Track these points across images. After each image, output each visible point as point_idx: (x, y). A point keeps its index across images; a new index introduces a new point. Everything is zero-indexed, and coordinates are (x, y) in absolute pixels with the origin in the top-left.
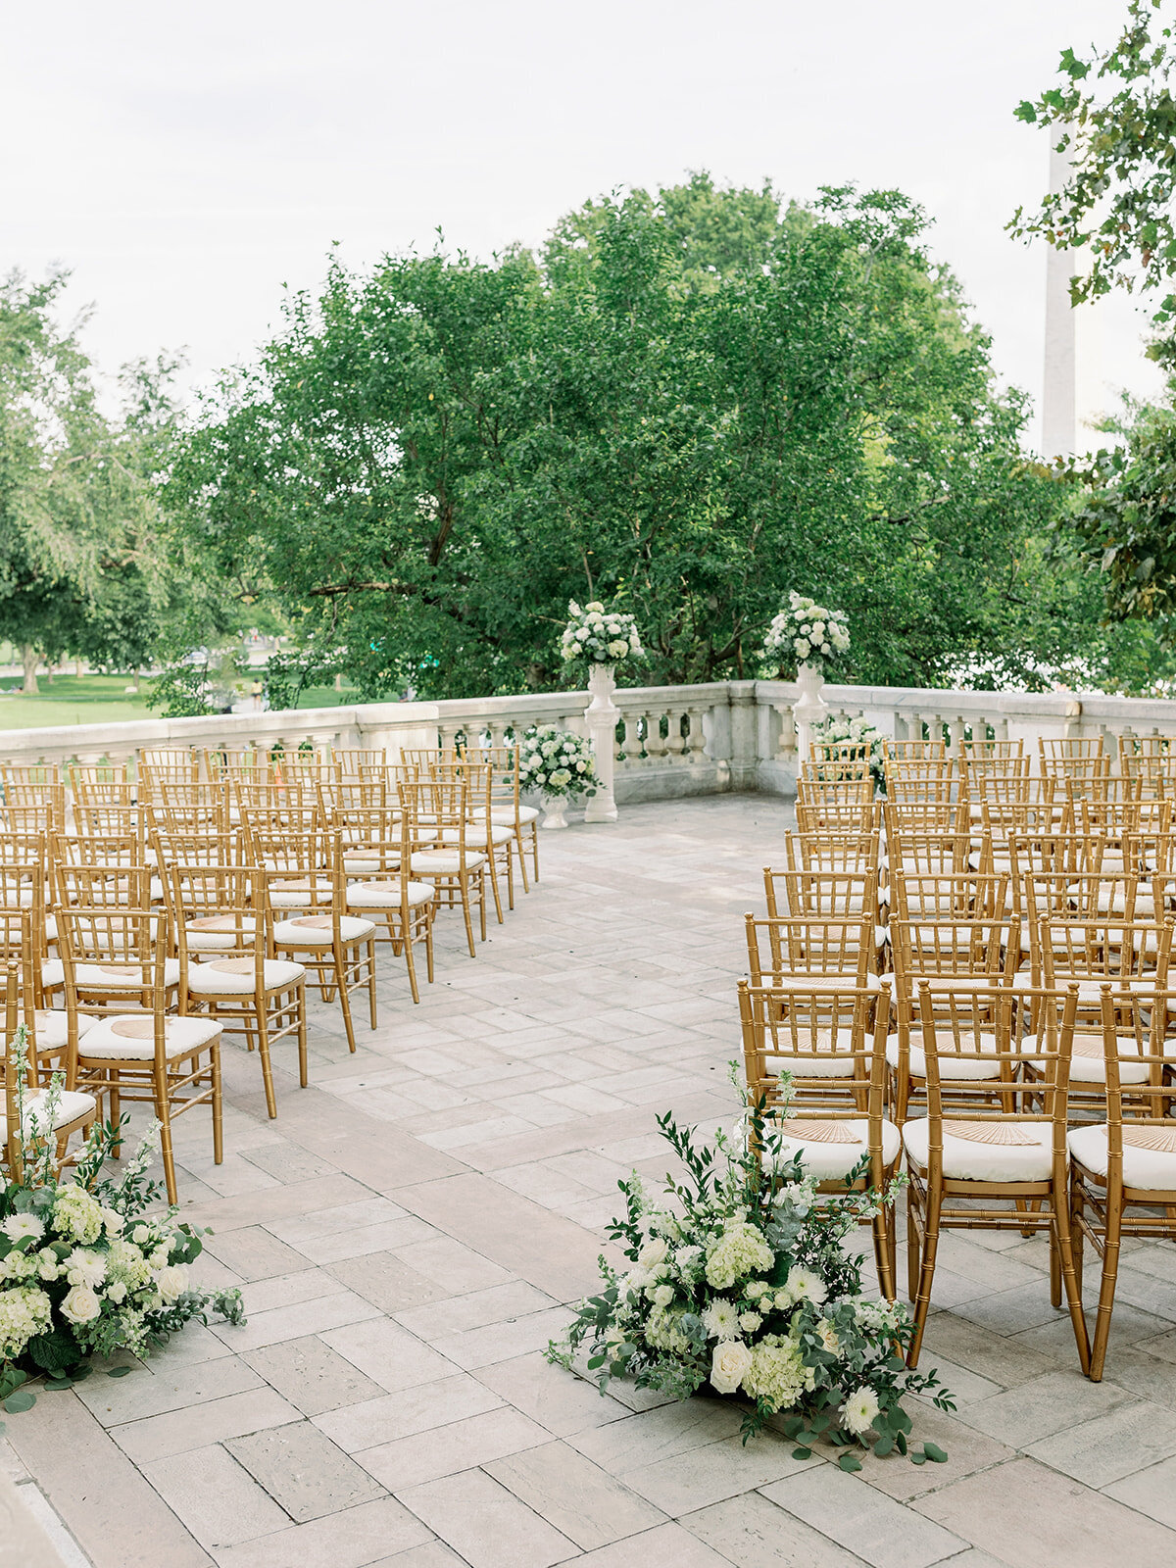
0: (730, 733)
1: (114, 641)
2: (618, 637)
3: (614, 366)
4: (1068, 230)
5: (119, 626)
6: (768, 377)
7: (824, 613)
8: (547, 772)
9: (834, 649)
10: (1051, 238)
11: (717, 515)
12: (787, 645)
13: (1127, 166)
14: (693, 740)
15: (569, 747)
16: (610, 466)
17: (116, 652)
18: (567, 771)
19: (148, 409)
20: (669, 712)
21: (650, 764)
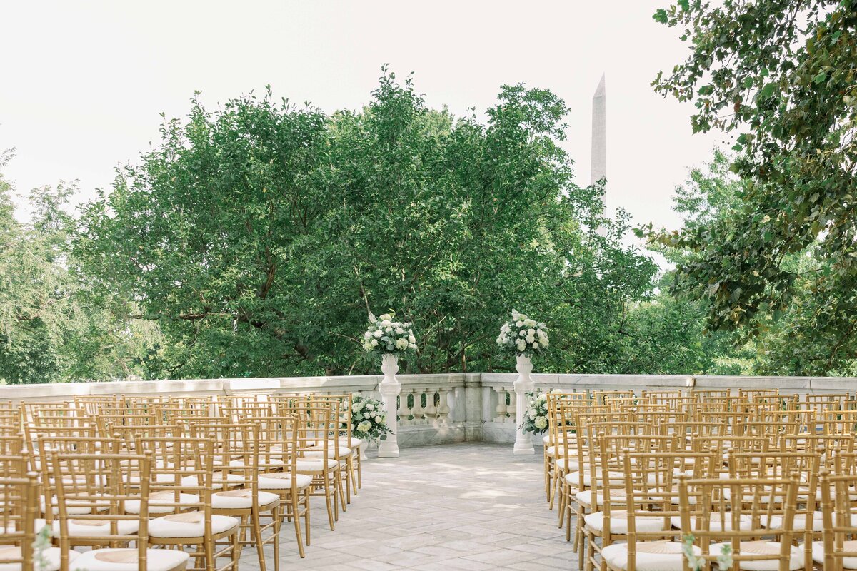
0: (464, 405)
1: (24, 367)
2: (401, 336)
3: (390, 171)
4: (687, 89)
5: (28, 358)
6: (487, 183)
7: (534, 323)
8: (356, 423)
9: (540, 346)
10: (676, 94)
11: (457, 267)
12: (512, 342)
13: (723, 51)
14: (442, 408)
15: (370, 407)
16: (389, 232)
17: (25, 374)
18: (369, 423)
19: (50, 218)
20: (427, 390)
21: (415, 424)
